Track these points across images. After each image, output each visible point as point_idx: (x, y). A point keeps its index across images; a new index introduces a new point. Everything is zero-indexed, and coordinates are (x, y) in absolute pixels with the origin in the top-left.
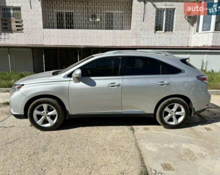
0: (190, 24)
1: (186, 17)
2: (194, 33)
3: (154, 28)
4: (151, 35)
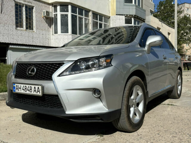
0: (48, 25)
1: (44, 18)
2: (53, 35)
3: (15, 24)
4: (13, 31)
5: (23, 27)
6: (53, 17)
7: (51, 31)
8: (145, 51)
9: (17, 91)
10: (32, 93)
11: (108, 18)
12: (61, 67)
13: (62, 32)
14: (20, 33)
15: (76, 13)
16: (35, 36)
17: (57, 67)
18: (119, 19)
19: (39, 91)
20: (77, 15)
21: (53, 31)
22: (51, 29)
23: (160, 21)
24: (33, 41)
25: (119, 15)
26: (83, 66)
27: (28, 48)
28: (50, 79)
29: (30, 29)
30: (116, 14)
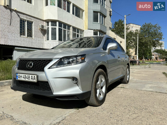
0: (43, 34)
1: (40, 29)
2: (46, 41)
3: (19, 33)
4: (18, 37)
5: (25, 35)
6: (46, 29)
7: (45, 38)
8: (106, 52)
9: (19, 79)
10: (30, 80)
11: (83, 31)
12: (51, 62)
13: (52, 39)
14: (23, 39)
15: (62, 27)
16: (33, 41)
17: (48, 62)
18: (90, 32)
19: (35, 79)
20: (63, 28)
21: (46, 39)
22: (45, 37)
23: (115, 34)
24: (32, 45)
25: (89, 29)
26: (65, 62)
27: (28, 49)
28: (43, 70)
29: (30, 37)
30: (87, 29)
